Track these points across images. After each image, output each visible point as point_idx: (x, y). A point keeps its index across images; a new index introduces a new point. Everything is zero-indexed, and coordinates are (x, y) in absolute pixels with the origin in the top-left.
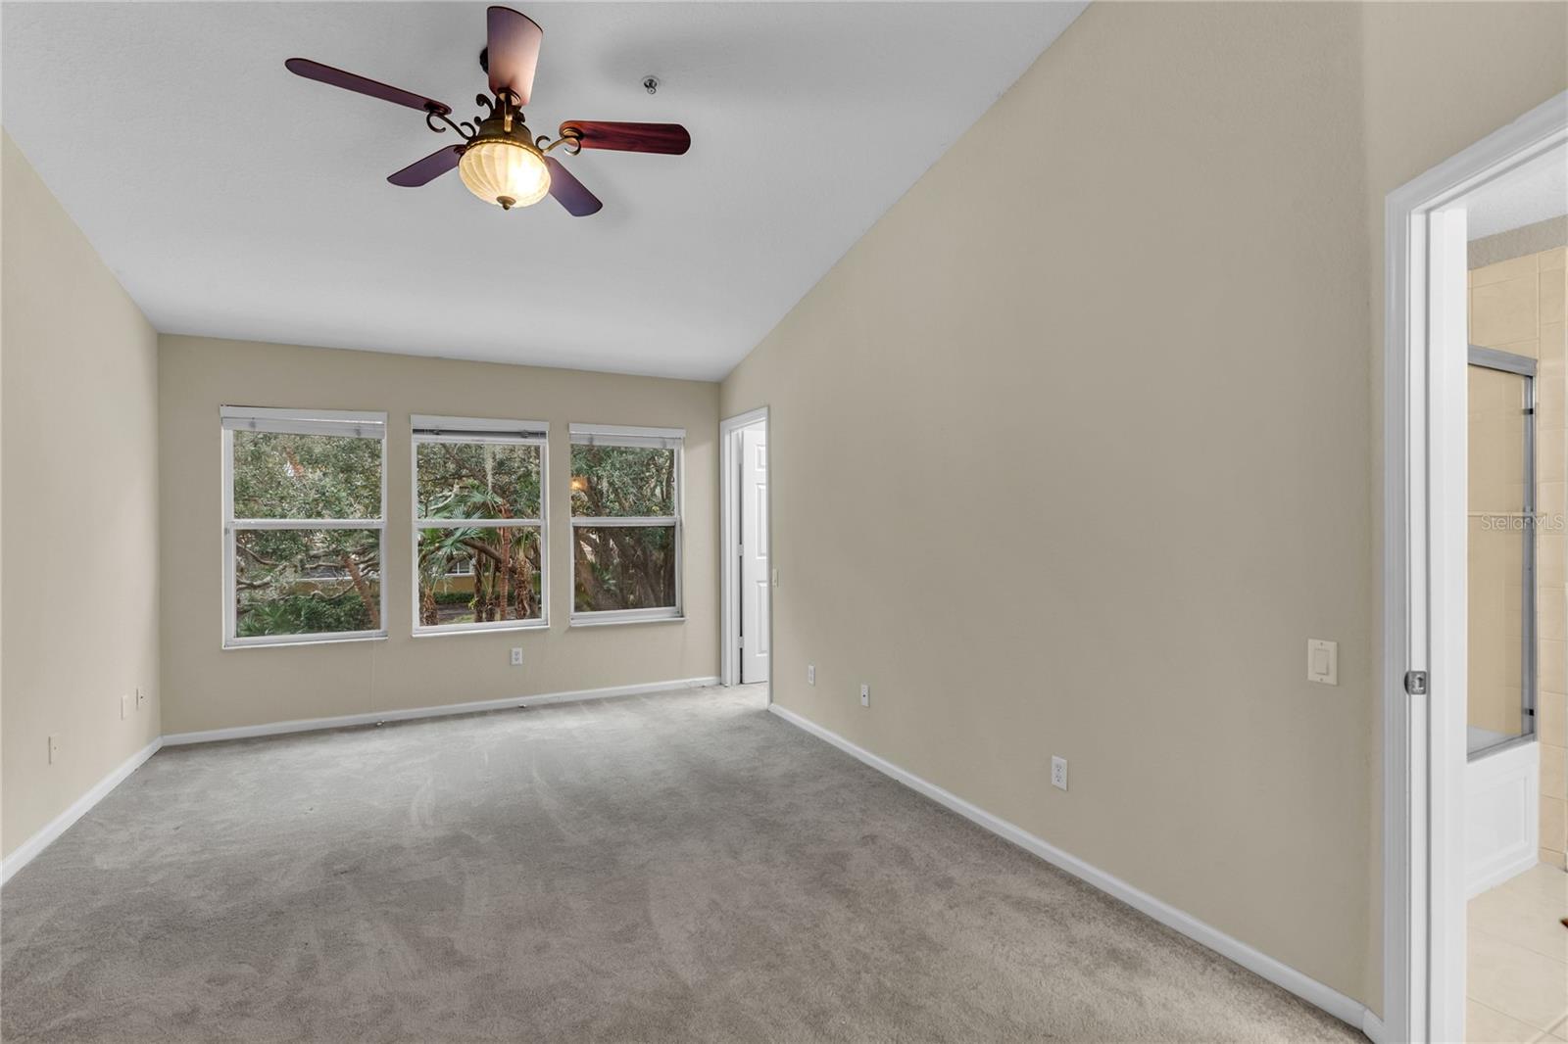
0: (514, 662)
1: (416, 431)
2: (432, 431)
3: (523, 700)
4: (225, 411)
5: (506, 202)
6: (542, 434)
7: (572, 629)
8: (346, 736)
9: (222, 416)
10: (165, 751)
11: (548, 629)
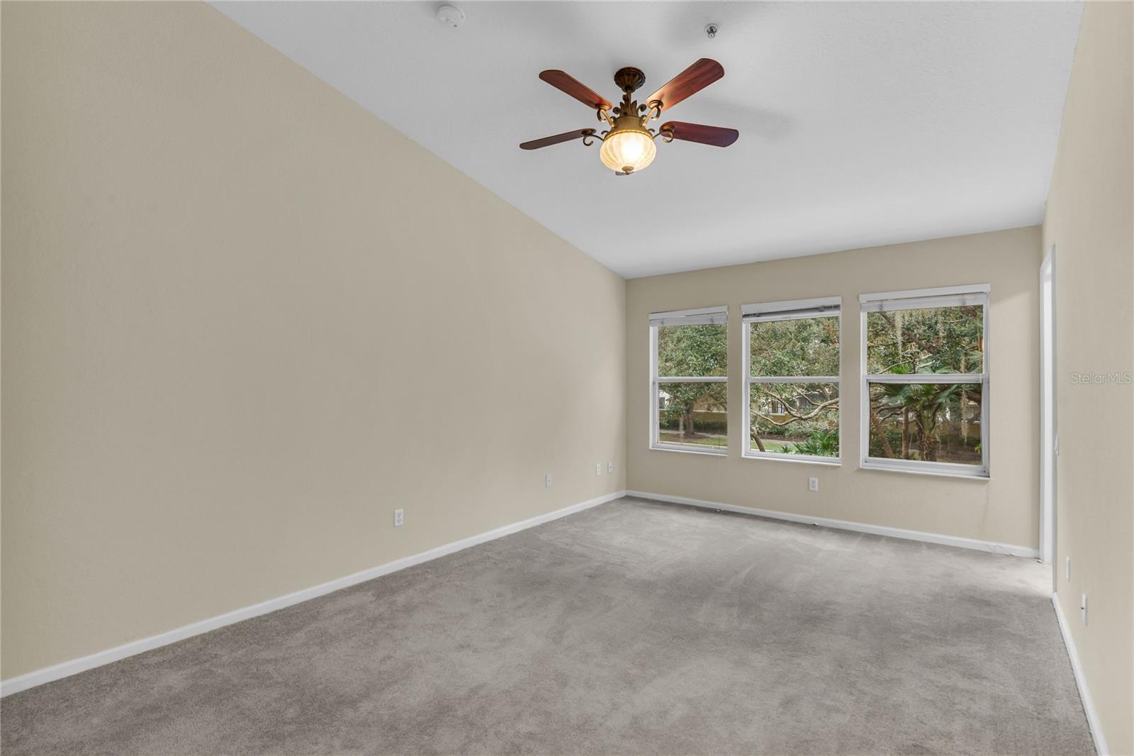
0: (811, 489)
1: (745, 316)
2: (754, 315)
3: (818, 520)
4: (651, 317)
5: (627, 171)
6: (837, 307)
7: (861, 470)
8: (696, 513)
9: (650, 319)
10: (628, 498)
11: (839, 467)
